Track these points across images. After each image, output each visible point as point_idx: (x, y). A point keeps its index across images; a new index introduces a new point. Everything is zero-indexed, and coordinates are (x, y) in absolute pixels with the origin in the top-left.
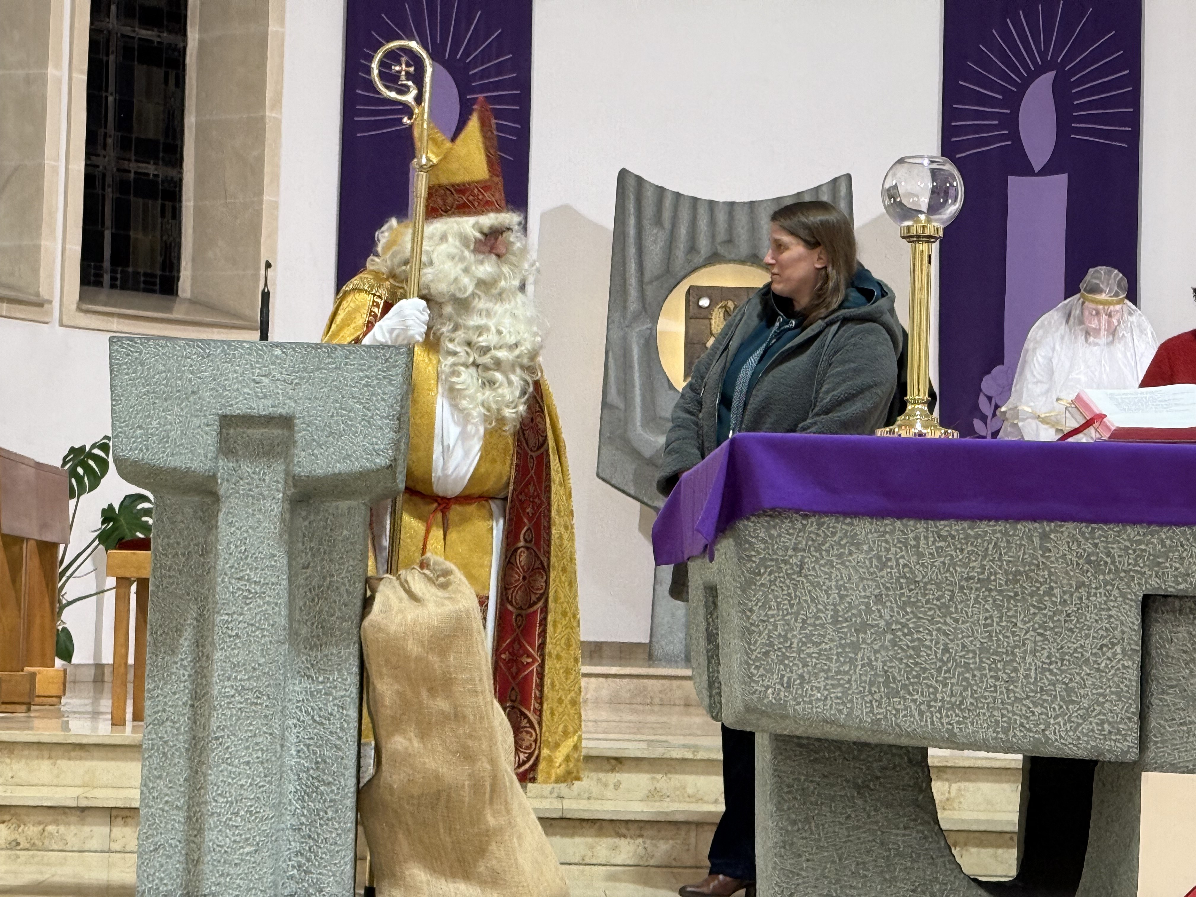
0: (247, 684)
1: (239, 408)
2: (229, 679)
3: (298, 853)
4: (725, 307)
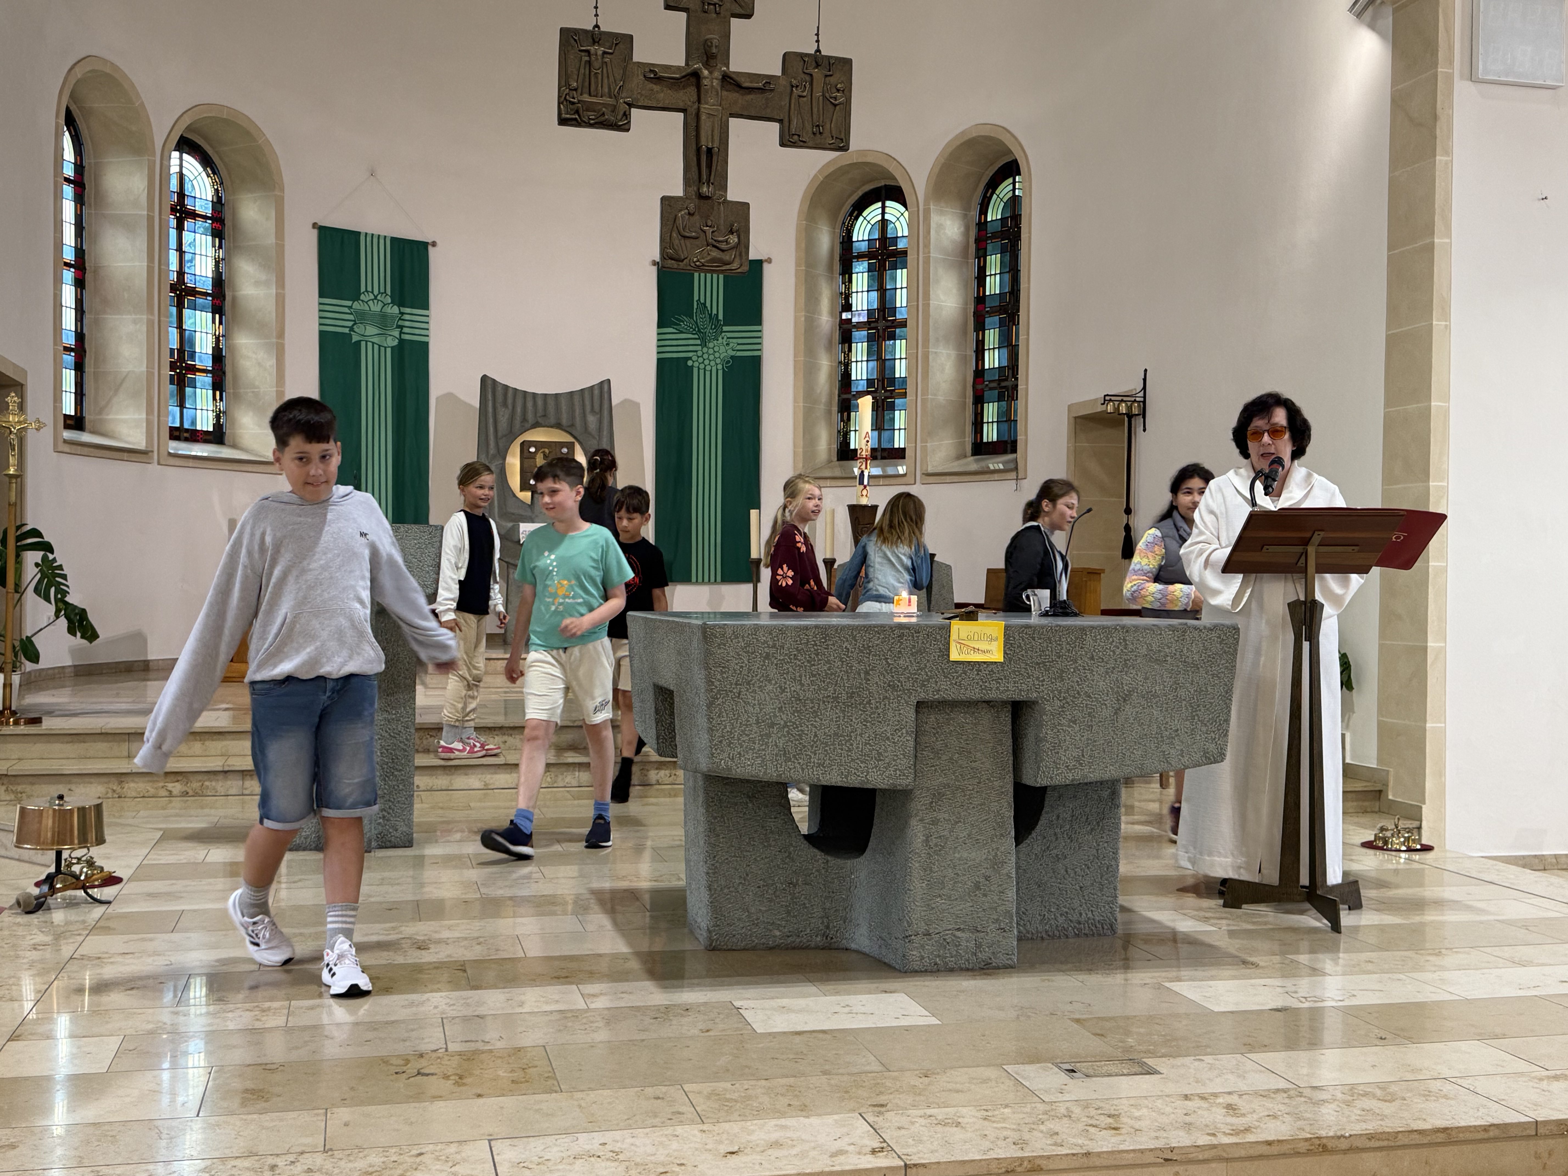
4: (544, 452)
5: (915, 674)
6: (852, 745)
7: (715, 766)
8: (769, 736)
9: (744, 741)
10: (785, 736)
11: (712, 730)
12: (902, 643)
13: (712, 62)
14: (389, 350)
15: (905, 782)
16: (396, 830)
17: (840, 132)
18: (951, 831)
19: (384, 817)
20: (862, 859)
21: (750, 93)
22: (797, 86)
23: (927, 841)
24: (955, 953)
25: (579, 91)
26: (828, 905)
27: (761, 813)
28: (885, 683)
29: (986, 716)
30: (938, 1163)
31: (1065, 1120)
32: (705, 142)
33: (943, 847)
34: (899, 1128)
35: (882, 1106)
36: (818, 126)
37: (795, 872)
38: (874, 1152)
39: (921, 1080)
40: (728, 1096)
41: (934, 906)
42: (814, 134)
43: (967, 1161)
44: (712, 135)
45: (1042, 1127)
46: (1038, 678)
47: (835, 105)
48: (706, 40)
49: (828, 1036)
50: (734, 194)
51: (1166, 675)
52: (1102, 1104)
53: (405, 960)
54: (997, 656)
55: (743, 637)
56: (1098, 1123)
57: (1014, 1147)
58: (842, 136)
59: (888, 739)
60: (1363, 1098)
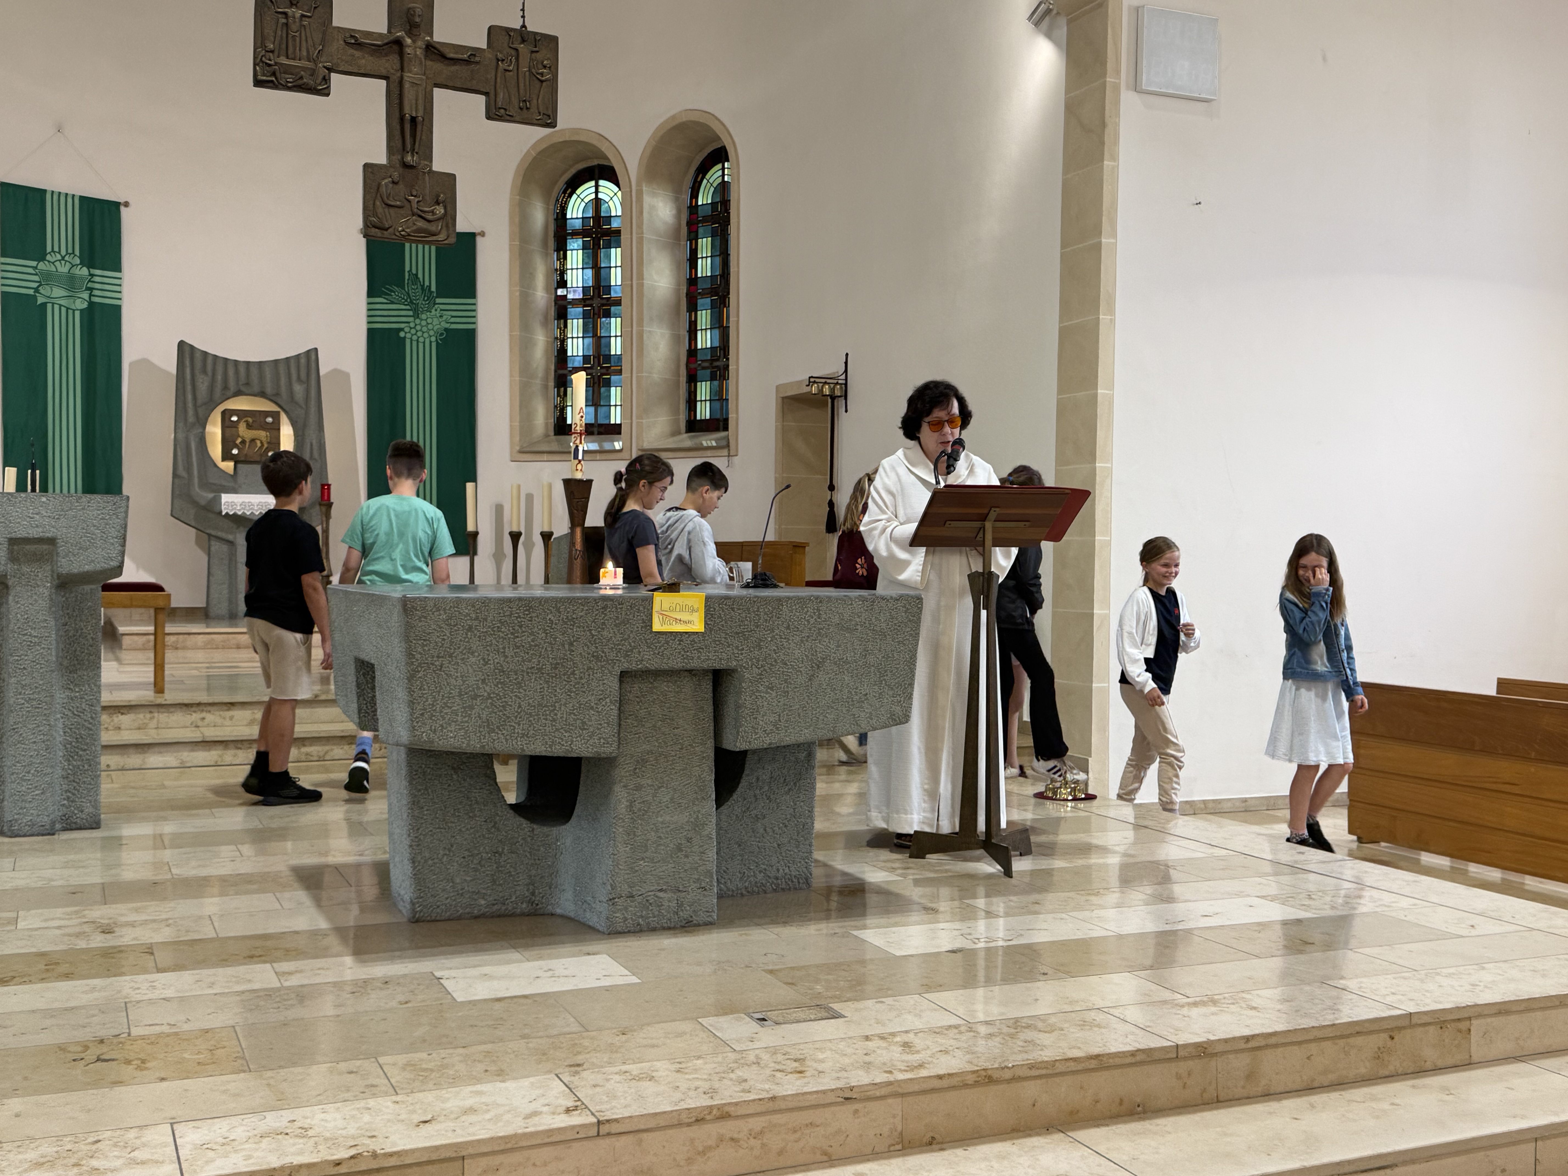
0: (32, 697)
1: (21, 533)
2: (20, 694)
3: (66, 791)
4: (247, 421)
5: (618, 645)
6: (556, 715)
7: (416, 738)
8: (471, 708)
9: (446, 713)
10: (488, 708)
11: (413, 703)
12: (606, 615)
13: (415, 31)
14: (77, 314)
15: (609, 750)
16: (82, 812)
17: (547, 109)
18: (654, 796)
19: (68, 798)
20: (567, 826)
21: (454, 64)
22: (503, 60)
23: (631, 806)
24: (657, 913)
25: (276, 53)
26: (533, 872)
27: (466, 784)
28: (589, 654)
29: (687, 685)
30: (630, 1117)
31: (754, 1067)
32: (408, 111)
33: (646, 811)
34: (595, 1086)
35: (579, 1065)
36: (525, 101)
37: (500, 841)
38: (568, 1111)
39: (618, 1038)
40: (424, 1066)
41: (637, 868)
42: (521, 109)
43: (659, 1113)
44: (416, 104)
45: (732, 1076)
46: (737, 648)
47: (542, 81)
48: (409, 9)
49: (529, 1001)
50: (439, 164)
51: (856, 642)
52: (789, 1050)
53: (88, 944)
54: (697, 625)
55: (445, 609)
56: (784, 1067)
57: (704, 1096)
58: (550, 113)
59: (592, 708)
60: (1026, 1030)
